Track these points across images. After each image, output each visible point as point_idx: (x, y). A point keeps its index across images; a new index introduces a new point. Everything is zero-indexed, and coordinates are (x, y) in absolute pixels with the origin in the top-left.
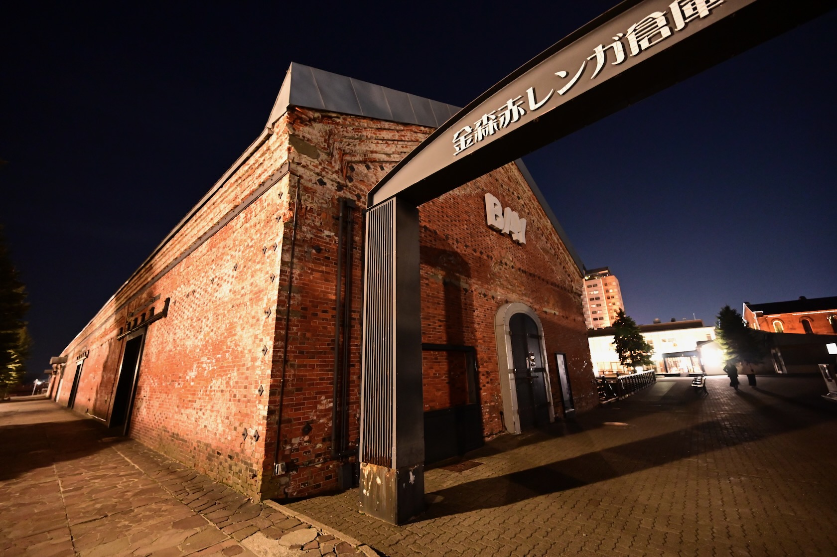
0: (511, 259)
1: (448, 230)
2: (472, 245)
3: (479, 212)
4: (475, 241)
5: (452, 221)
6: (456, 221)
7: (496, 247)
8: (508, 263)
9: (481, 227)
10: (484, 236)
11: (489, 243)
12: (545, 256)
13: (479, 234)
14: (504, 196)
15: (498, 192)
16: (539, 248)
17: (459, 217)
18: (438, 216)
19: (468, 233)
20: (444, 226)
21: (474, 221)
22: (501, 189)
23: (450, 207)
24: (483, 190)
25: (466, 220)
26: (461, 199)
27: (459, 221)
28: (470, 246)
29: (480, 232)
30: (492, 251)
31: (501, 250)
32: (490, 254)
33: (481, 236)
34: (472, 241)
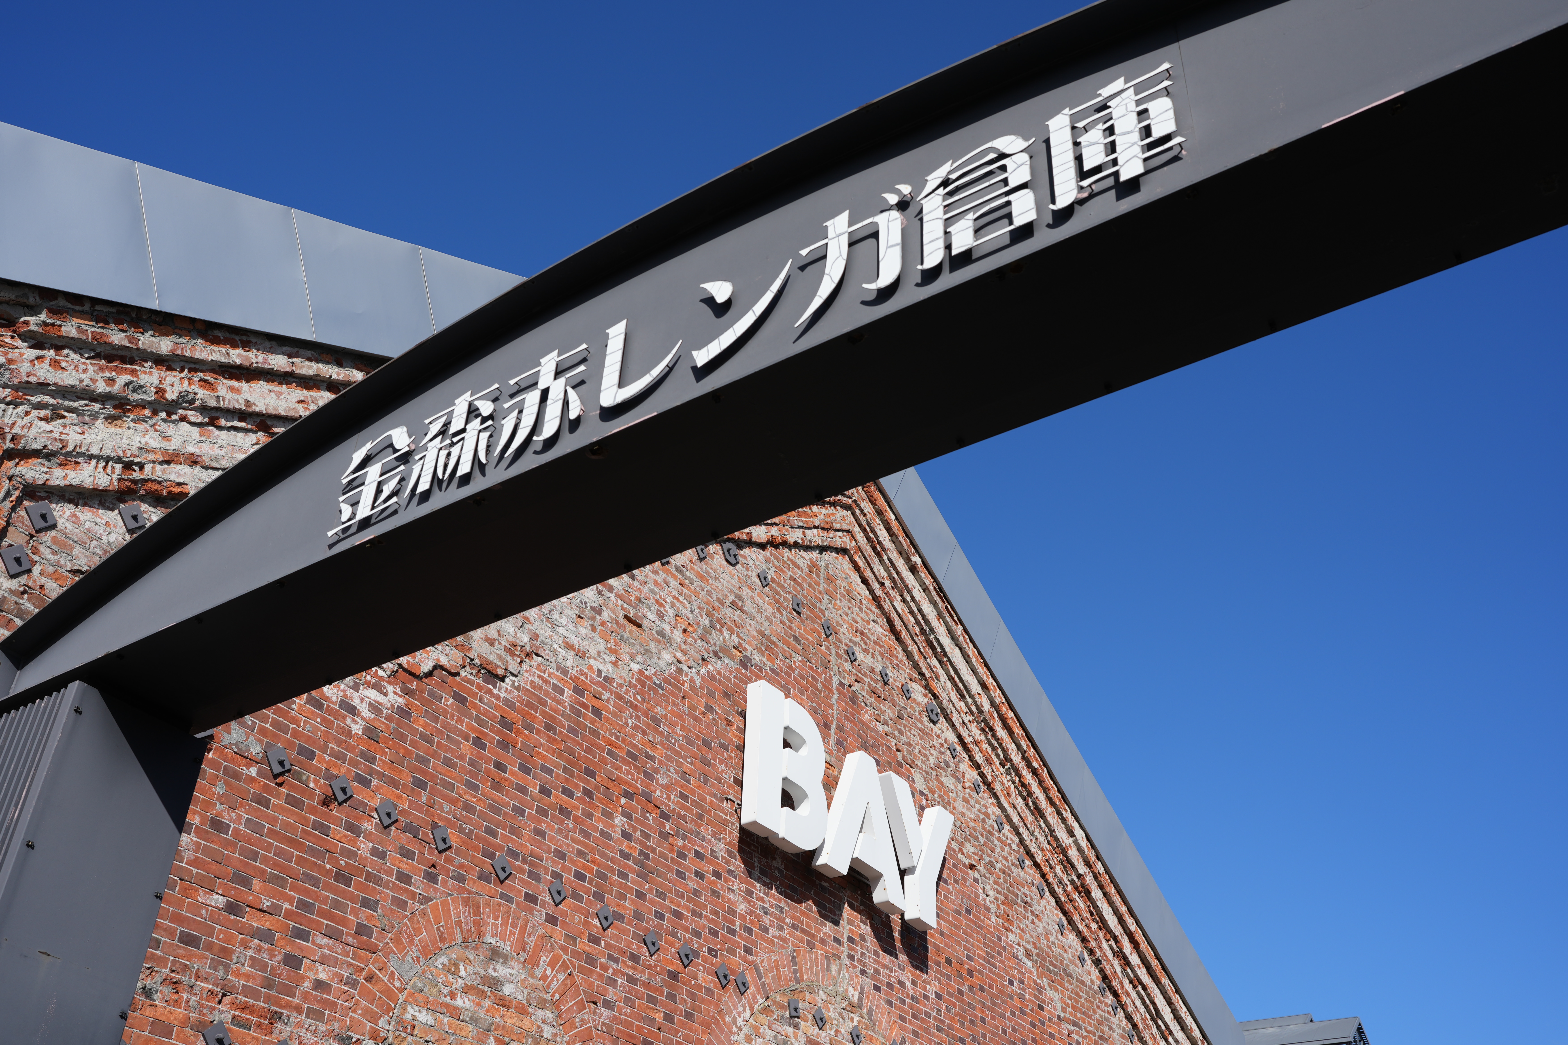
0: (854, 996)
1: (514, 831)
2: (638, 916)
3: (706, 762)
4: (661, 895)
5: (544, 791)
6: (570, 794)
7: (773, 931)
8: (831, 1013)
9: (707, 831)
10: (717, 875)
11: (742, 908)
12: (1050, 993)
13: (690, 864)
14: (854, 699)
15: (828, 681)
16: (1020, 953)
17: (592, 774)
18: (472, 763)
19: (626, 856)
20: (497, 811)
21: (674, 798)
22: (848, 666)
23: (548, 727)
24: (745, 663)
25: (626, 795)
26: (619, 697)
27: (587, 793)
28: (628, 915)
29: (698, 855)
30: (748, 951)
31: (804, 948)
32: (737, 961)
33: (700, 875)
34: (640, 895)
